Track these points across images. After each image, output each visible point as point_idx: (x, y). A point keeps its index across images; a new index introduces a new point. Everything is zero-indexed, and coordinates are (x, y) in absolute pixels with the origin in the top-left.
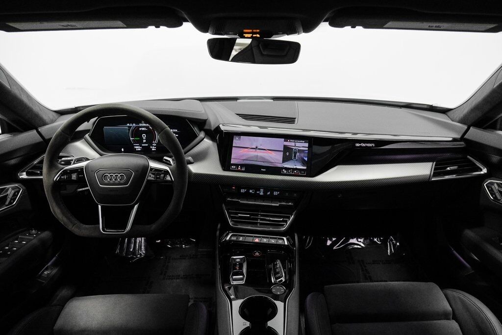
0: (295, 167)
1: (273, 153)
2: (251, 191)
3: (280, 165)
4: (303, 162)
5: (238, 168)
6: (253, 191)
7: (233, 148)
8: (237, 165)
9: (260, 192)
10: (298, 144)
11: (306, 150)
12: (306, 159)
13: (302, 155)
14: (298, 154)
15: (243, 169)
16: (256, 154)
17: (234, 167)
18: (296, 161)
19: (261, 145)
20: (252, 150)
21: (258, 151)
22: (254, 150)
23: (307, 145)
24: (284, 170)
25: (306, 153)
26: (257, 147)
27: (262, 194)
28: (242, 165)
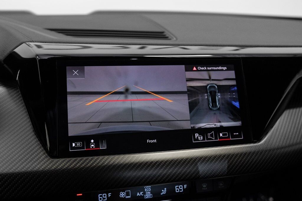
0: (218, 125)
1: (168, 100)
2: (122, 195)
3: (187, 125)
4: (234, 113)
5: (88, 146)
6: (128, 194)
7: (70, 98)
8: (85, 139)
9: (144, 193)
10: (214, 75)
11: (233, 86)
12: (237, 104)
13: (228, 96)
14: (219, 96)
15: (103, 147)
16: (127, 105)
17: (79, 144)
18: (217, 112)
19: (136, 84)
20: (116, 97)
21: (131, 97)
22: (122, 97)
23: (232, 74)
24: (197, 135)
25: (233, 92)
26: (127, 90)
27: (148, 195)
28: (98, 138)
